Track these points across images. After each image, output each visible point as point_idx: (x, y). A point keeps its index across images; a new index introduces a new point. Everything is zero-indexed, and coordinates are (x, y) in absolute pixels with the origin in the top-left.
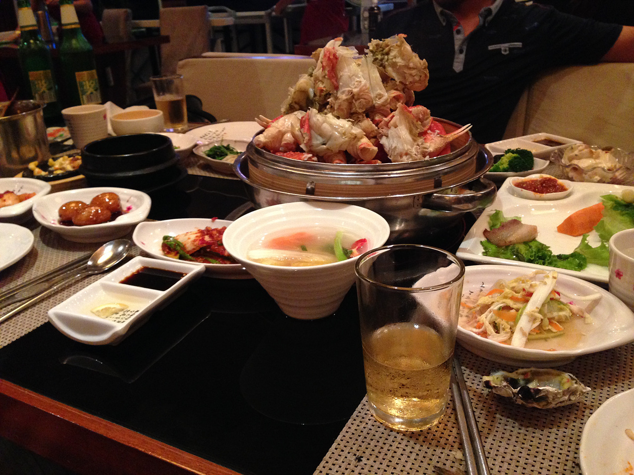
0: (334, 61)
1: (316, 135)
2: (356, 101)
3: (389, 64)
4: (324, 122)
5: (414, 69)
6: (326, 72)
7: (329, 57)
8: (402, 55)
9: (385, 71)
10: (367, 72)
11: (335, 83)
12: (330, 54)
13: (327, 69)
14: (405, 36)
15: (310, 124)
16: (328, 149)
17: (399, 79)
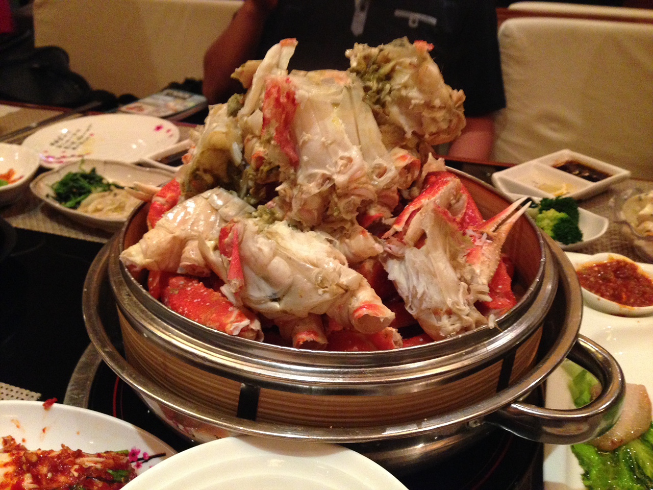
0: (290, 107)
1: (256, 278)
2: (339, 197)
3: (393, 100)
4: (275, 254)
5: (441, 108)
6: (273, 132)
7: (277, 100)
8: (419, 81)
9: (384, 112)
10: (352, 120)
11: (292, 153)
12: (279, 91)
13: (274, 124)
14: (429, 47)
15: (242, 253)
16: (284, 312)
17: (410, 127)
